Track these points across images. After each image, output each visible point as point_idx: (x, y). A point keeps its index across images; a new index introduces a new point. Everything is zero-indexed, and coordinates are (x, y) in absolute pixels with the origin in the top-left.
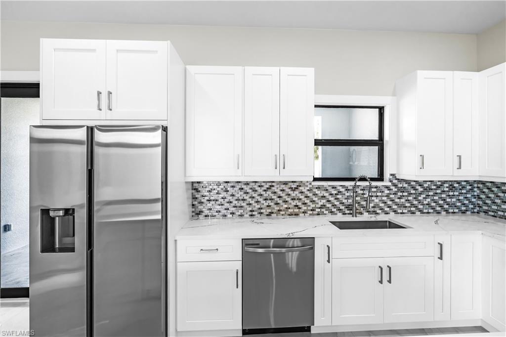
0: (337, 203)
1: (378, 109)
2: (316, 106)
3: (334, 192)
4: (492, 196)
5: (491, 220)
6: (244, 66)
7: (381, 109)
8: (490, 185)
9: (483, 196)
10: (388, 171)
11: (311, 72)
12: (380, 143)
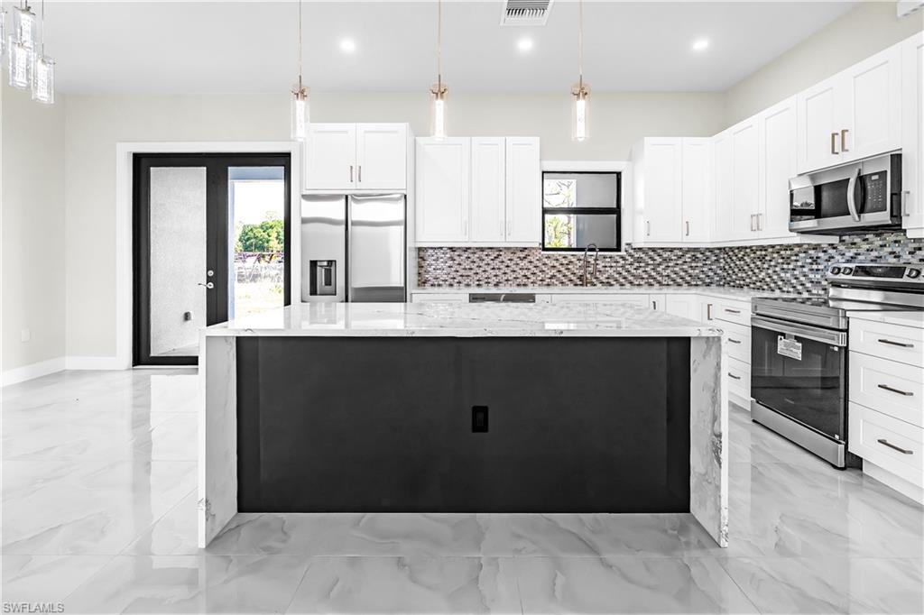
0: (568, 274)
1: (614, 175)
2: (543, 172)
3: (565, 262)
6: (471, 137)
9: (727, 267)
10: (624, 241)
11: (536, 141)
12: (617, 211)
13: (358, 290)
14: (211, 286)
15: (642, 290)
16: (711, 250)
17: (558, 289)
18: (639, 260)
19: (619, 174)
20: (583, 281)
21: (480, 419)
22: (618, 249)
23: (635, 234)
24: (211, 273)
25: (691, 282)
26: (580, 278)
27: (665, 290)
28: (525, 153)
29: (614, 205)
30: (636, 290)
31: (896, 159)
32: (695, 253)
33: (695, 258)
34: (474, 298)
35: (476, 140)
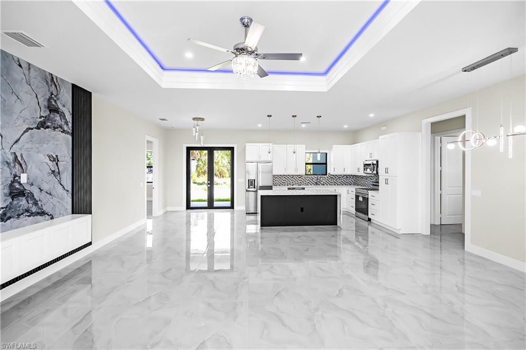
10: (328, 172)
11: (304, 146)
12: (326, 164)
13: (260, 187)
14: (209, 186)
15: (332, 186)
16: (349, 175)
17: (310, 186)
18: (332, 178)
19: (326, 153)
20: (317, 184)
21: (302, 210)
22: (326, 175)
23: (330, 171)
24: (209, 182)
25: (346, 184)
26: (316, 183)
27: (339, 186)
28: (301, 149)
29: (325, 162)
30: (331, 186)
31: (377, 162)
32: (347, 176)
33: (347, 177)
34: (289, 189)
35: (288, 145)
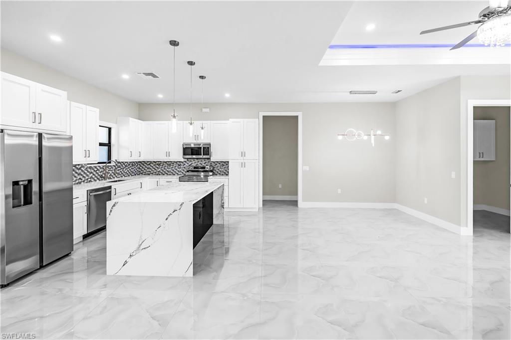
0: (97, 175)
1: (108, 129)
2: (100, 126)
3: (96, 170)
4: (144, 167)
5: (144, 176)
6: (71, 101)
7: (110, 129)
8: (143, 163)
9: (141, 168)
10: (113, 158)
11: (97, 110)
12: (109, 145)
16: (136, 162)
25: (132, 174)
29: (109, 142)
32: (133, 163)
35: (73, 104)
